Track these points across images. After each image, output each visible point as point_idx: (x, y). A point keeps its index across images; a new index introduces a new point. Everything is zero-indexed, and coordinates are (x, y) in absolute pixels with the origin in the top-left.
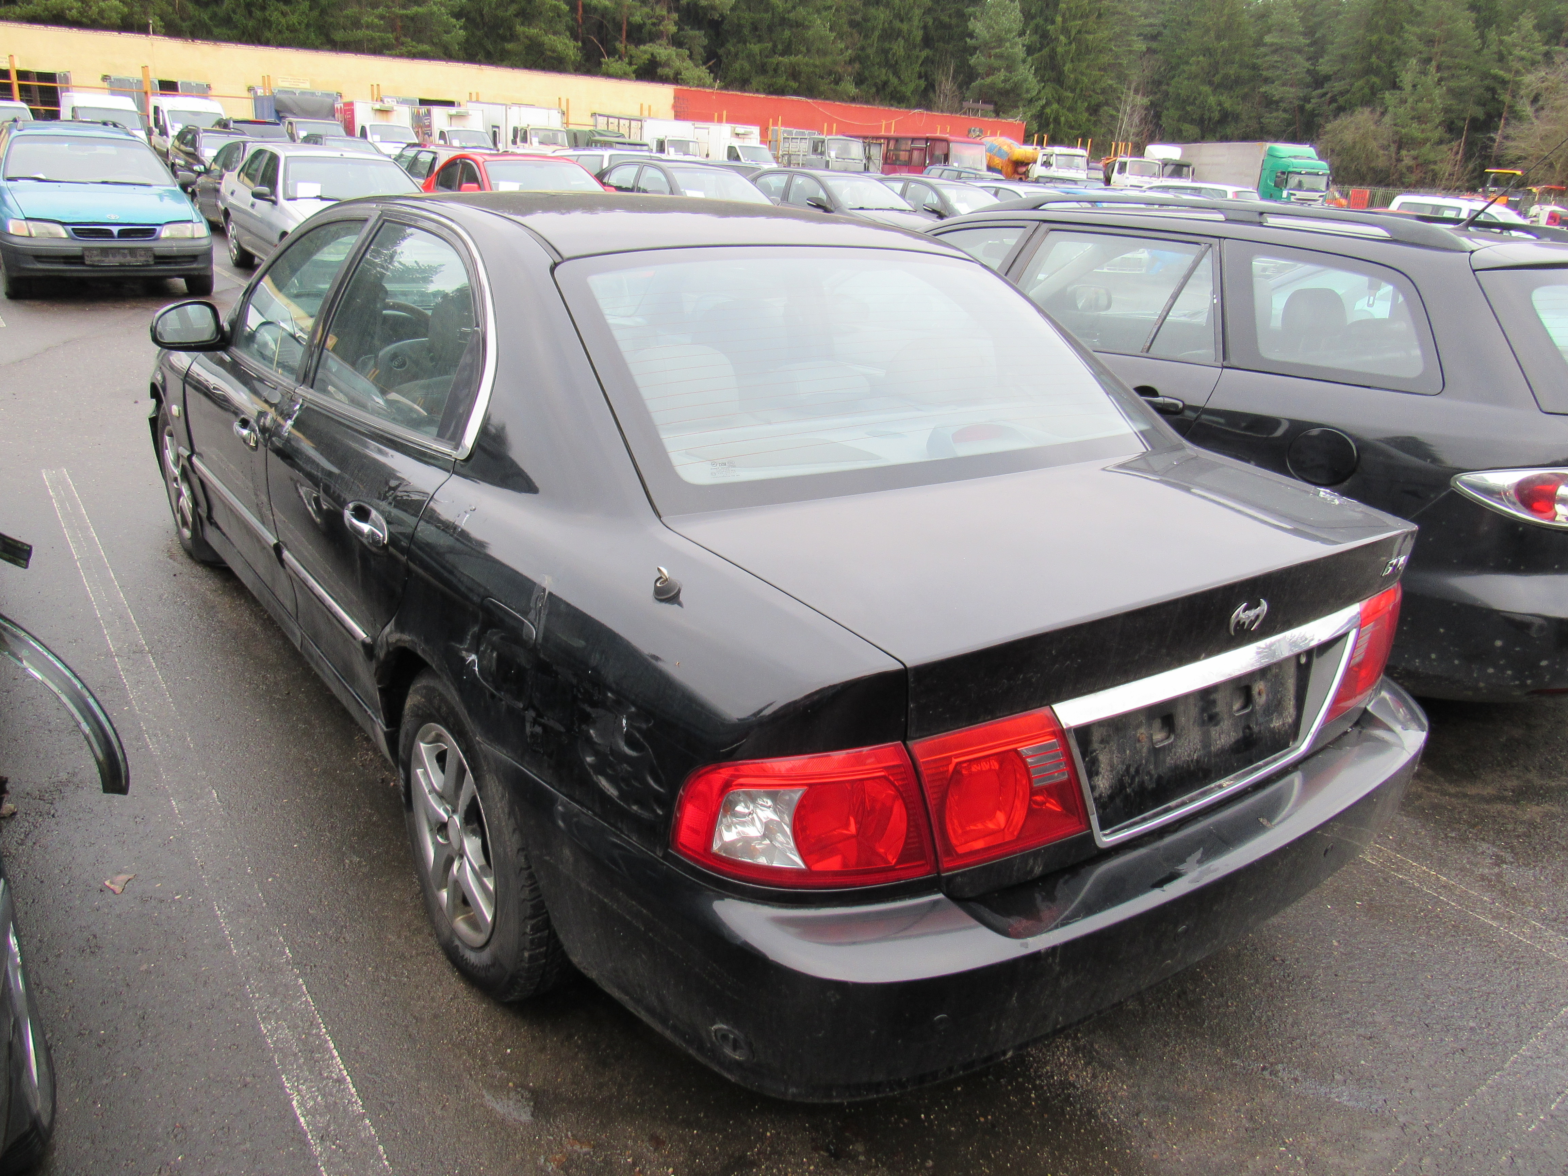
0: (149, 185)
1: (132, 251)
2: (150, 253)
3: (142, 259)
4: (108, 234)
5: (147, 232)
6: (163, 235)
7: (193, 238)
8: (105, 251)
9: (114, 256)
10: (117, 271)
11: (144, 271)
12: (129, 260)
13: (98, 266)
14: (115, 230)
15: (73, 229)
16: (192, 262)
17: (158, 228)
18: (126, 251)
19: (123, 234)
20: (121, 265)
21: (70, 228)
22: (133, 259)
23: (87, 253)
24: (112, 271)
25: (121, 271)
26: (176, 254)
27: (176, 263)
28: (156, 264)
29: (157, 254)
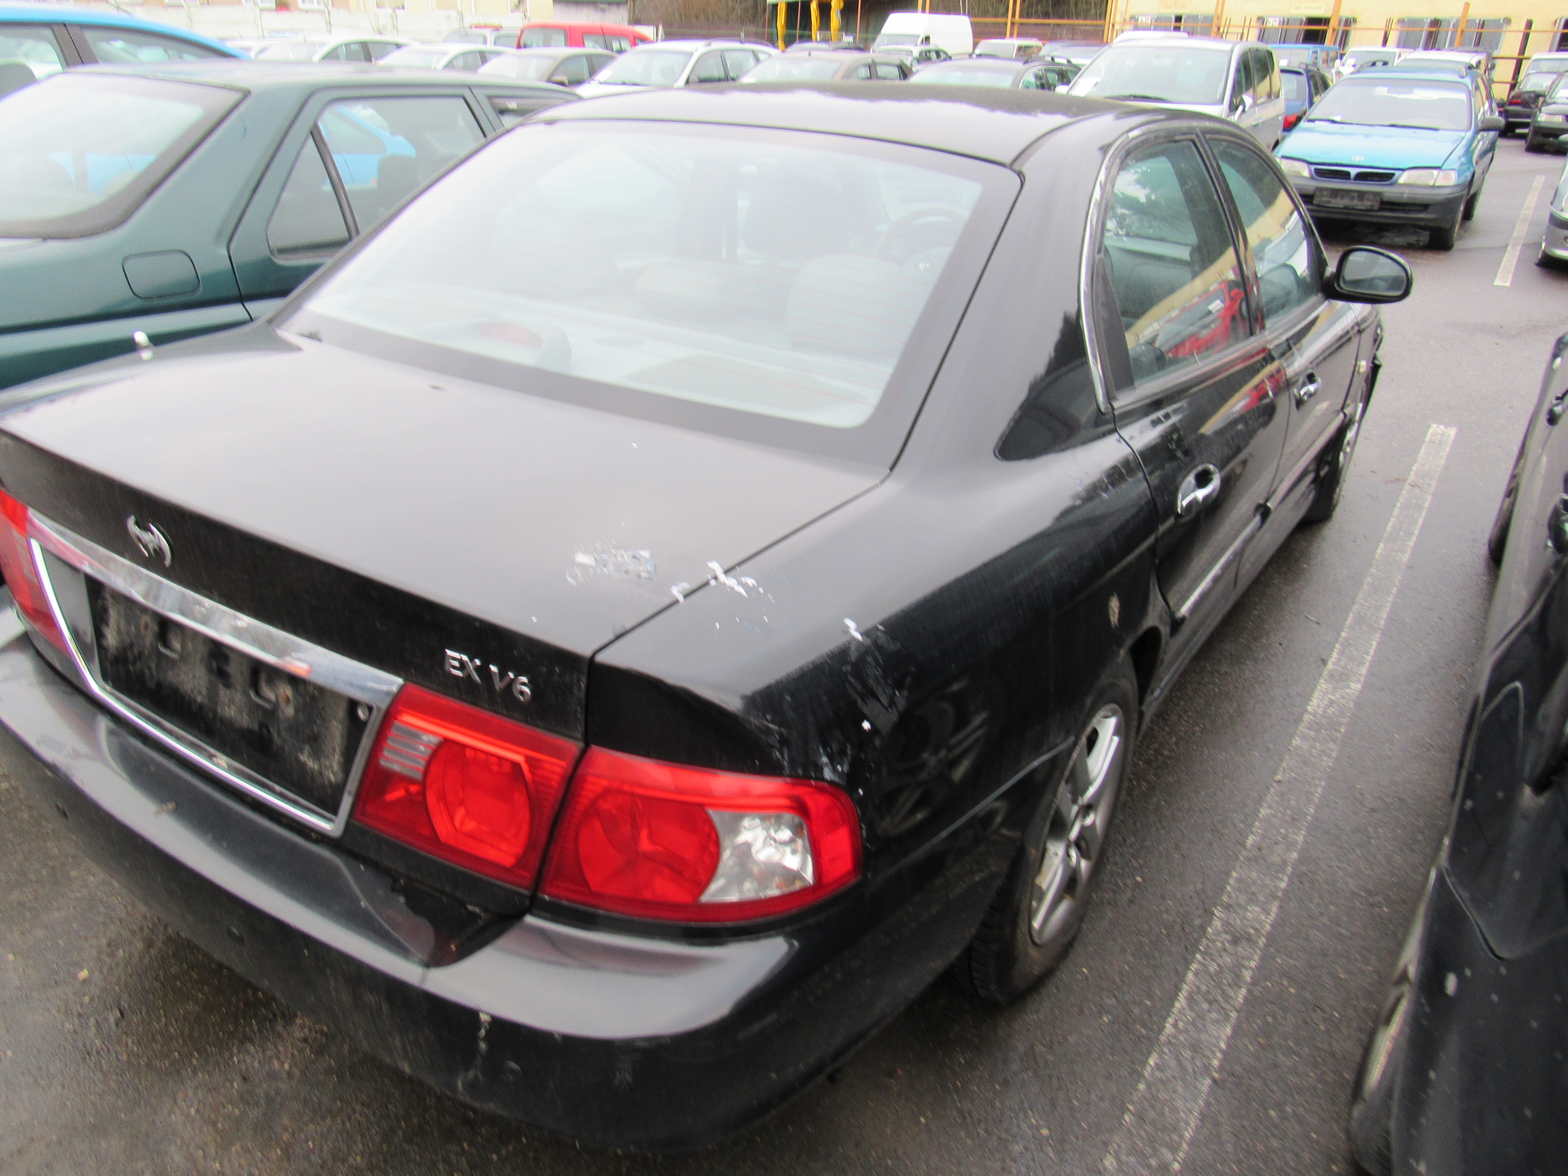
0: (1436, 130)
1: (1361, 195)
2: (1378, 198)
3: (1369, 203)
4: (1345, 176)
5: (1385, 177)
6: (1401, 181)
7: (1433, 187)
8: (1335, 193)
9: (1342, 198)
10: (1340, 213)
11: (1367, 216)
12: (1356, 203)
13: (1323, 207)
14: (1353, 172)
15: (1316, 170)
16: (1421, 211)
17: (1397, 173)
18: (1355, 195)
19: (1361, 177)
20: (1346, 208)
21: (1313, 167)
22: (1359, 203)
23: (1318, 193)
24: (1337, 213)
25: (1344, 213)
26: (1405, 201)
27: (1404, 211)
28: (1381, 209)
29: (1385, 199)
